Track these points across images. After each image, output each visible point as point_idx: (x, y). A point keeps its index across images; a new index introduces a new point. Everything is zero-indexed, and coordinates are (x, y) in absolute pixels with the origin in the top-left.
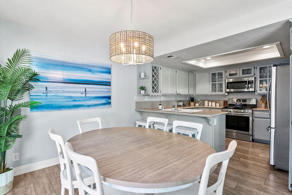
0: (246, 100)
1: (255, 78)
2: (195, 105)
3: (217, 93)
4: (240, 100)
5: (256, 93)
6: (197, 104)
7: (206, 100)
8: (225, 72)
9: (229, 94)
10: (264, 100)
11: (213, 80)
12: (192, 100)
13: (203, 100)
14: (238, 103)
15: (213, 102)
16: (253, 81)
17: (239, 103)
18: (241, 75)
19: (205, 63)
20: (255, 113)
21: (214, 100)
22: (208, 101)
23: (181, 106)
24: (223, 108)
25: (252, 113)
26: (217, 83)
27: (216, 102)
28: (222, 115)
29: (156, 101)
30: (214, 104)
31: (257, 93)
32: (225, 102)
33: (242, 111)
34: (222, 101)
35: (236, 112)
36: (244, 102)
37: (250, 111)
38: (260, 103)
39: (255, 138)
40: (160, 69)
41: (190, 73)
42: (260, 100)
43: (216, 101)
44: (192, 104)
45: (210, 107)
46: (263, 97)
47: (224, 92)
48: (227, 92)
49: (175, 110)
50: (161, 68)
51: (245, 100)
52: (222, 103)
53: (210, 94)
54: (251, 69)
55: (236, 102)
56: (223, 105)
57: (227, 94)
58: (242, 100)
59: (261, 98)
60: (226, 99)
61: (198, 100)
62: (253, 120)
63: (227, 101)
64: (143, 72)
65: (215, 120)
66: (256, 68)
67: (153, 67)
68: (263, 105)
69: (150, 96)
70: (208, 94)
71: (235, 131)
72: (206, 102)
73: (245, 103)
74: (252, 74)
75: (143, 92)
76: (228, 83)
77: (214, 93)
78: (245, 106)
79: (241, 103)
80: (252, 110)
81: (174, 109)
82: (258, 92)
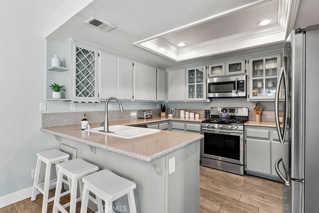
0: (235, 109)
1: (246, 76)
2: (167, 116)
3: (195, 99)
4: (226, 110)
5: (248, 100)
6: (170, 115)
7: (182, 110)
8: (207, 69)
9: (211, 101)
10: (259, 110)
11: (191, 80)
12: (164, 109)
13: (178, 110)
14: (223, 114)
15: (191, 112)
16: (244, 81)
17: (225, 114)
18: (228, 73)
19: (177, 53)
20: (248, 130)
21: (192, 110)
22: (184, 111)
23: (144, 119)
24: (203, 122)
25: (244, 130)
26: (196, 84)
27: (196, 112)
28: (191, 144)
29: (95, 112)
30: (192, 115)
31: (250, 100)
32: (207, 112)
33: (230, 127)
34: (203, 110)
35: (221, 128)
36: (232, 112)
37: (241, 128)
38: (253, 114)
39: (248, 169)
40: (96, 54)
41: (158, 69)
42: (253, 109)
43: (196, 110)
44: (163, 114)
45: (187, 119)
46: (257, 105)
47: (204, 98)
48: (209, 98)
49: (104, 131)
50: (99, 54)
51: (232, 110)
52: (203, 113)
53: (187, 101)
54: (241, 63)
55: (221, 112)
56: (204, 117)
57: (208, 101)
58: (229, 109)
59: (254, 107)
60: (208, 108)
61: (172, 109)
62: (245, 142)
63: (209, 111)
64: (56, 56)
65: (172, 161)
66: (247, 62)
67: (80, 50)
68: (258, 116)
69: (72, 102)
70: (184, 101)
71: (220, 158)
72: (182, 112)
73: (232, 114)
74: (243, 71)
75: (56, 95)
76: (210, 84)
77: (191, 99)
78: (233, 119)
79: (228, 115)
80: (244, 126)
81: (102, 128)
82: (251, 97)
